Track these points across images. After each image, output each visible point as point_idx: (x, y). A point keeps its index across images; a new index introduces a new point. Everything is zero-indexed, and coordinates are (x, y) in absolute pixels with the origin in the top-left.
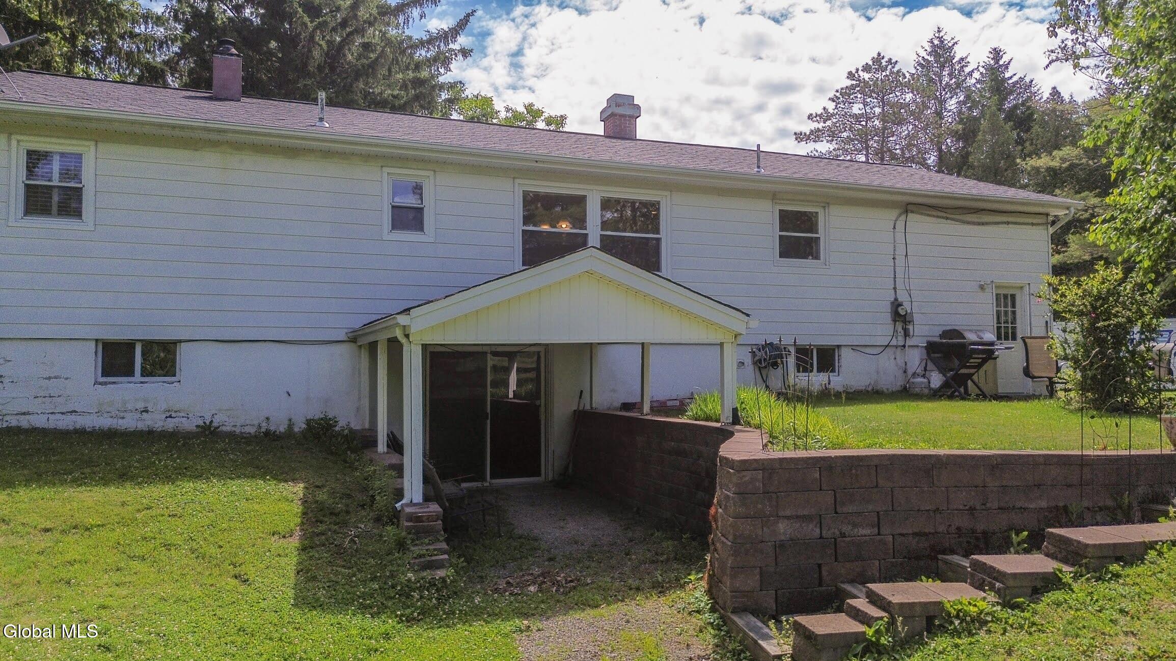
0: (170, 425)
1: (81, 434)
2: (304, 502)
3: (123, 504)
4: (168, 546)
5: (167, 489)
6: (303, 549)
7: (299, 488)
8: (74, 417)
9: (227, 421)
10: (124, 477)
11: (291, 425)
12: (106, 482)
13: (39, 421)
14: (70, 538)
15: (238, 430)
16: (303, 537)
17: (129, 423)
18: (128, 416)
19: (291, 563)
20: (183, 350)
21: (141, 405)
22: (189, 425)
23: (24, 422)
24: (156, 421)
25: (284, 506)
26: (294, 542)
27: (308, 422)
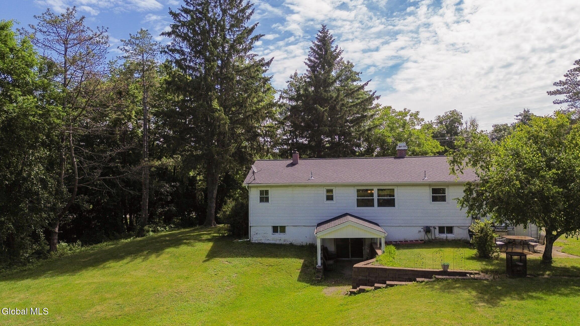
0: (285, 243)
1: (270, 244)
2: (303, 264)
3: (277, 262)
4: (282, 270)
5: (283, 259)
6: (301, 272)
7: (302, 261)
8: (268, 241)
9: (295, 243)
10: (276, 256)
11: (307, 244)
12: (274, 257)
13: (263, 241)
14: (270, 267)
15: (297, 244)
16: (302, 270)
17: (278, 242)
18: (278, 241)
19: (298, 274)
20: (286, 228)
21: (279, 239)
22: (288, 243)
23: (261, 241)
24: (282, 242)
25: (299, 264)
26: (299, 271)
27: (310, 243)
